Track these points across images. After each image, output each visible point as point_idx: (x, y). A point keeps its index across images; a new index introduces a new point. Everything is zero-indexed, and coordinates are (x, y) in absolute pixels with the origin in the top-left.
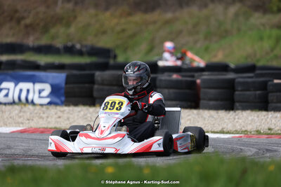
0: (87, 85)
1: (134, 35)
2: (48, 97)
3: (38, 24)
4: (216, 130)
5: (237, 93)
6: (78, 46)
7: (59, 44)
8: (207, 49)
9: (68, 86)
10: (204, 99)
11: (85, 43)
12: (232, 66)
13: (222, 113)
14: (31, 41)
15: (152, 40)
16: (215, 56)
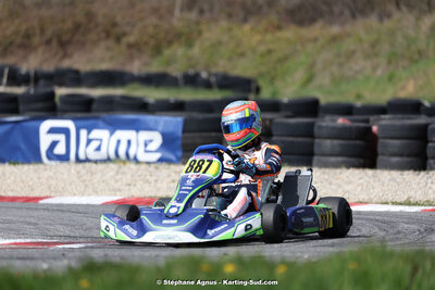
0: (213, 134)
1: (285, 58)
2: (157, 151)
3: (146, 43)
4: (398, 201)
5: (430, 145)
6: (204, 75)
7: (176, 71)
8: (391, 78)
9: (186, 135)
10: (383, 154)
11: (214, 70)
12: (427, 104)
13: (409, 175)
14: (136, 67)
15: (312, 66)
16: (403, 88)
